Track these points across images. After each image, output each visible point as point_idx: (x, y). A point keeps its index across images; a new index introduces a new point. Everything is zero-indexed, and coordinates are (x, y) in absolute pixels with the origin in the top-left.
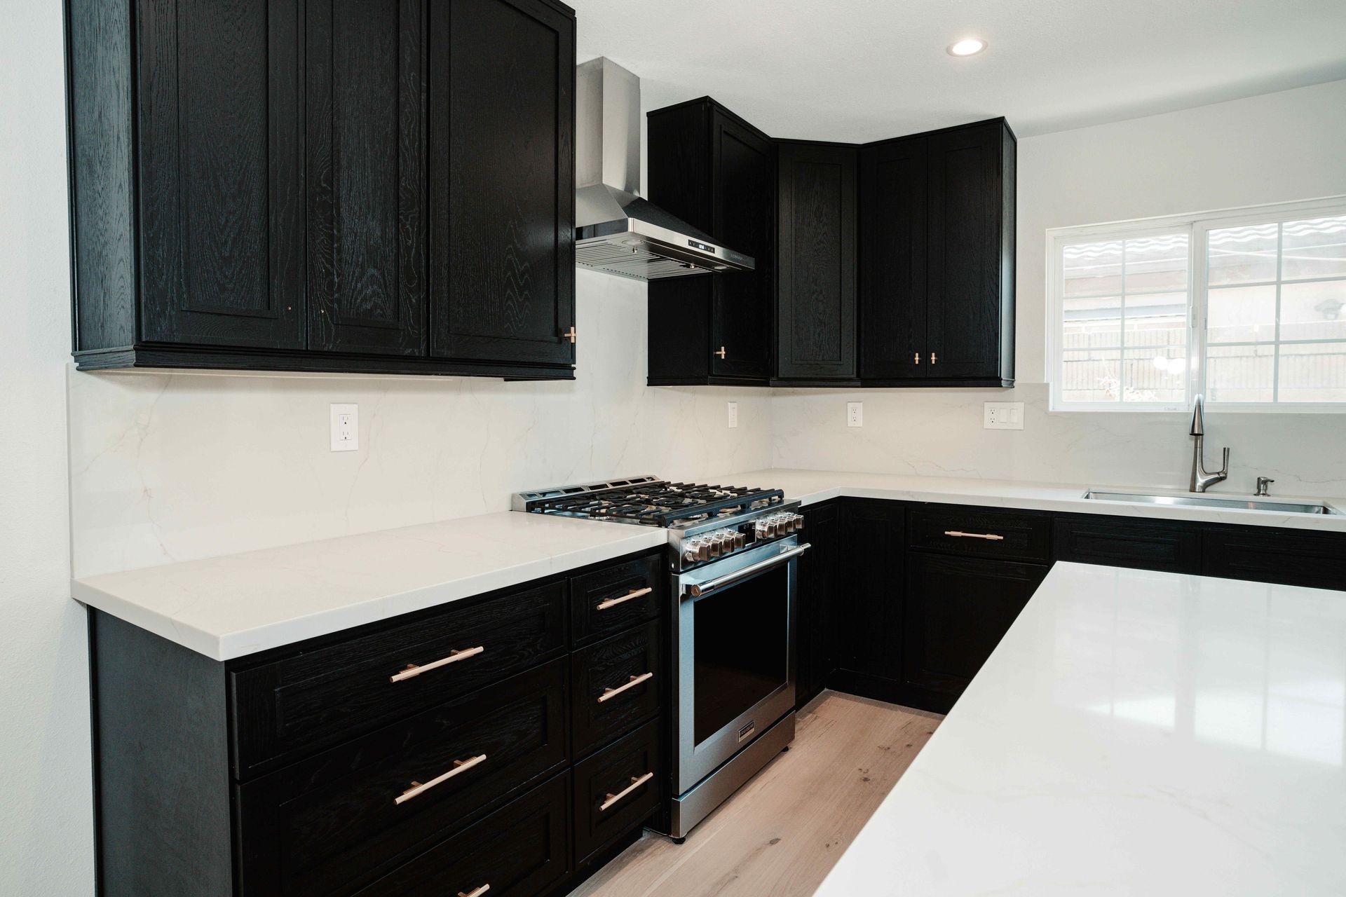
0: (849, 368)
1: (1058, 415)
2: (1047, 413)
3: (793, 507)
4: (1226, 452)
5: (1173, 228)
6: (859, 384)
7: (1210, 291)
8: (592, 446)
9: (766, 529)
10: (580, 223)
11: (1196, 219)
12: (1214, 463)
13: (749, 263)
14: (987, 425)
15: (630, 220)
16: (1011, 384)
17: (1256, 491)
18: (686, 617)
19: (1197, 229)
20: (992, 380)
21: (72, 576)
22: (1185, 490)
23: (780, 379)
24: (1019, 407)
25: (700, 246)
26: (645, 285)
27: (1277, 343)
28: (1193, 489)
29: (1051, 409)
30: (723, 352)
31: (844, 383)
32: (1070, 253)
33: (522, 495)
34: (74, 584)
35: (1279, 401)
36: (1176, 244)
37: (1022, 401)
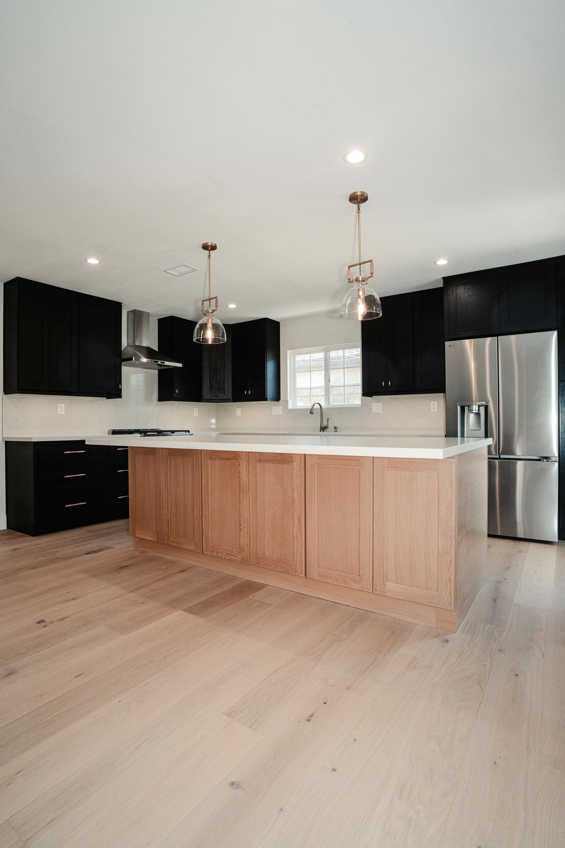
0: (230, 396)
1: (289, 410)
4: (328, 419)
5: (320, 351)
6: (232, 401)
7: (331, 371)
8: (137, 419)
11: (326, 348)
12: (325, 423)
13: (180, 365)
14: (273, 414)
16: (277, 398)
17: (334, 431)
19: (327, 351)
21: (2, 436)
23: (205, 400)
24: (281, 407)
25: (160, 362)
26: (157, 371)
30: (177, 391)
31: (226, 401)
32: (299, 358)
33: (111, 430)
34: (3, 438)
36: (321, 356)
37: (281, 405)
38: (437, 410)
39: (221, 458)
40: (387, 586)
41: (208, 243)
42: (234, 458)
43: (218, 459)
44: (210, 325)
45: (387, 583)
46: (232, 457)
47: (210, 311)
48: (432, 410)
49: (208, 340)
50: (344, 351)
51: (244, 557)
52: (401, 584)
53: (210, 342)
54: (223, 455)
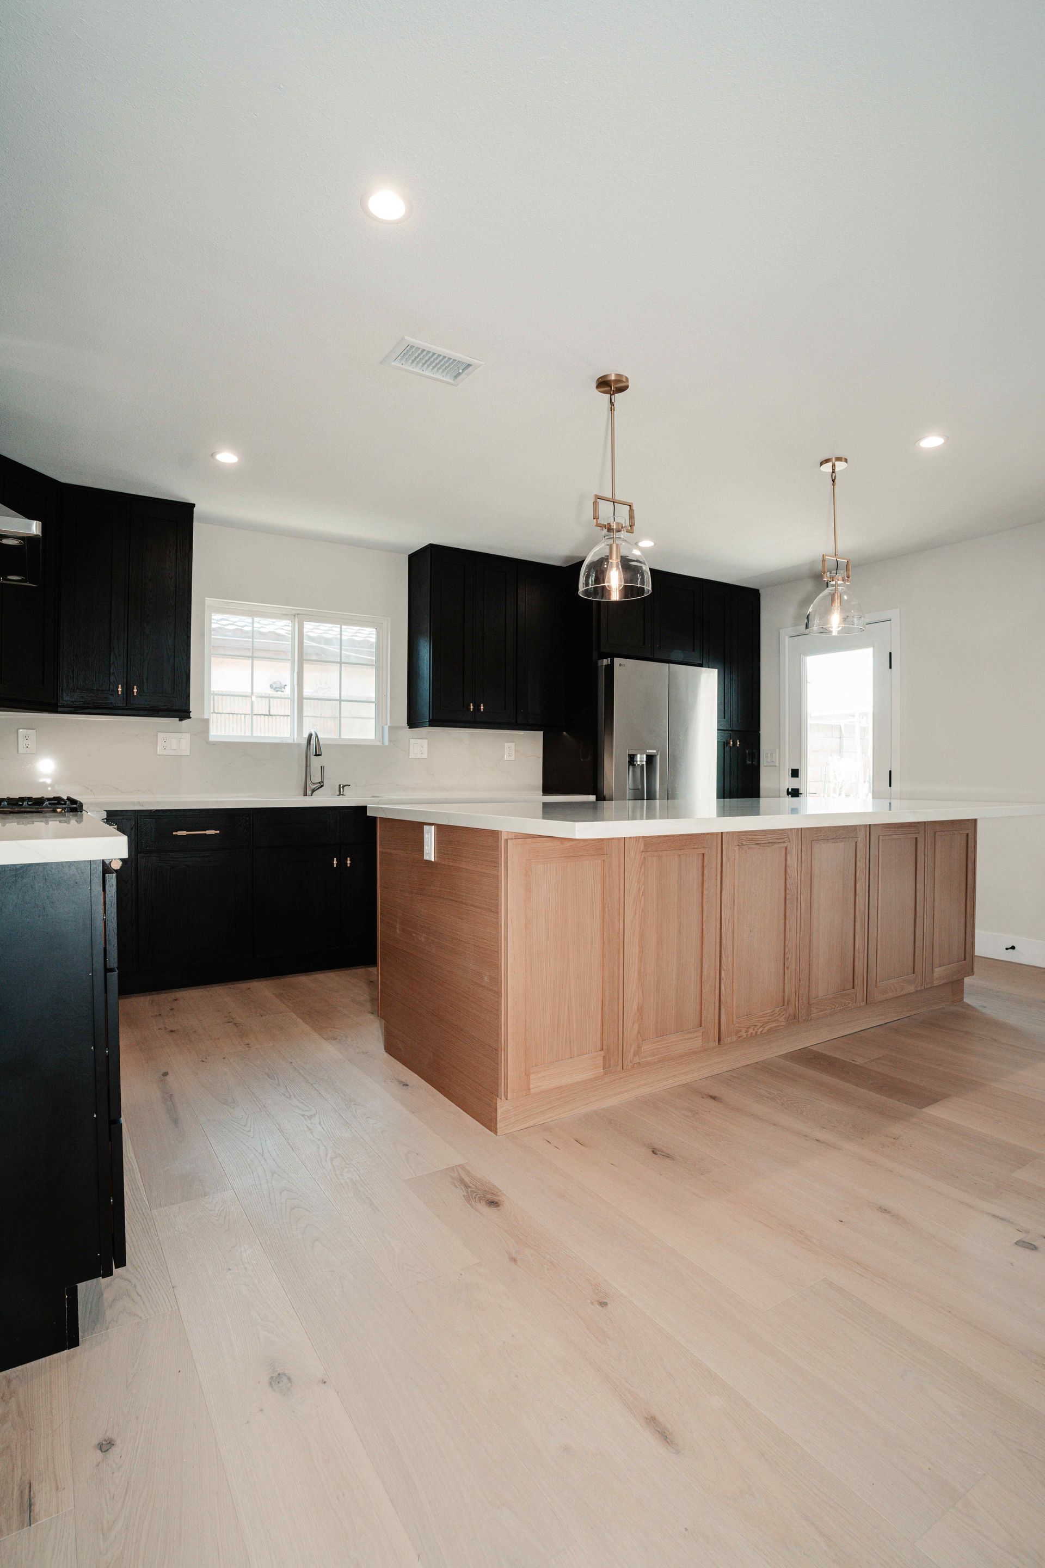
1: (216, 744)
2: (208, 742)
4: (322, 768)
5: (284, 616)
11: (297, 613)
12: (314, 777)
14: (160, 750)
17: (338, 793)
19: (299, 618)
22: (299, 795)
24: (186, 737)
27: (340, 700)
28: (305, 794)
29: (212, 739)
35: (342, 737)
36: (283, 627)
37: (189, 733)
38: (513, 758)
39: (758, 844)
40: (935, 974)
41: (610, 375)
42: (780, 841)
43: (753, 846)
44: (615, 560)
45: (935, 970)
46: (777, 839)
47: (615, 527)
48: (506, 757)
49: (609, 592)
50: (341, 628)
51: (790, 1015)
52: (943, 965)
53: (615, 596)
54: (763, 837)
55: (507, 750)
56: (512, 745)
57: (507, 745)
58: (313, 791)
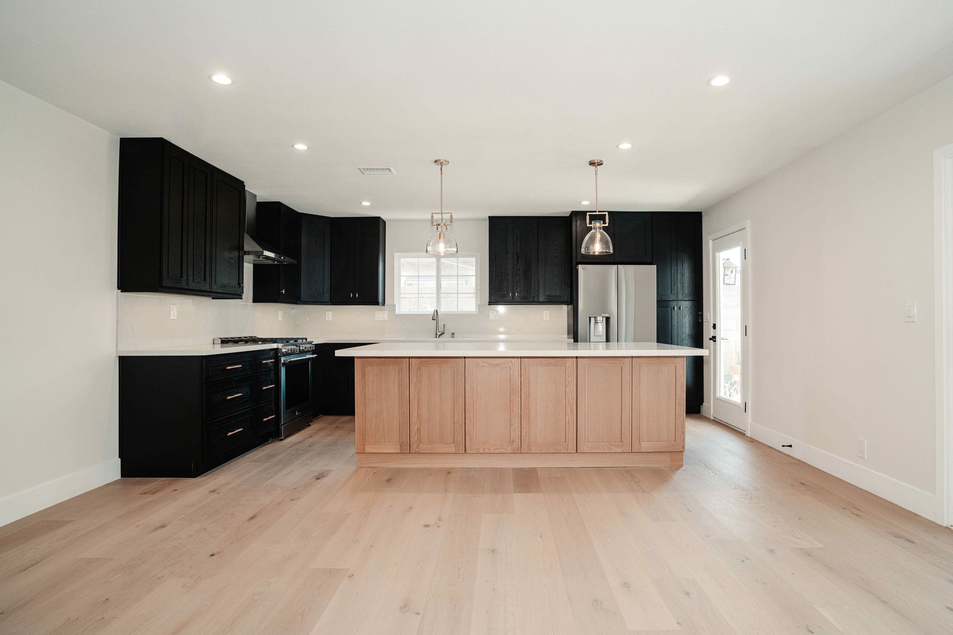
0: (328, 299)
1: (399, 315)
2: (395, 314)
3: (310, 343)
4: (443, 325)
6: (330, 304)
7: (442, 278)
9: (304, 348)
10: (245, 250)
12: (441, 330)
13: (295, 262)
14: (376, 319)
15: (264, 251)
16: (384, 304)
17: (452, 336)
18: (283, 370)
20: (376, 303)
23: (302, 302)
24: (386, 313)
26: (252, 265)
28: (436, 337)
29: (397, 313)
30: (284, 291)
31: (324, 304)
32: (402, 260)
33: (219, 338)
35: (458, 310)
37: (387, 310)
38: (548, 319)
40: (642, 445)
45: (642, 443)
48: (544, 319)
50: (458, 260)
51: (514, 448)
52: (651, 441)
55: (545, 315)
56: (548, 312)
57: (545, 312)
58: (440, 336)
